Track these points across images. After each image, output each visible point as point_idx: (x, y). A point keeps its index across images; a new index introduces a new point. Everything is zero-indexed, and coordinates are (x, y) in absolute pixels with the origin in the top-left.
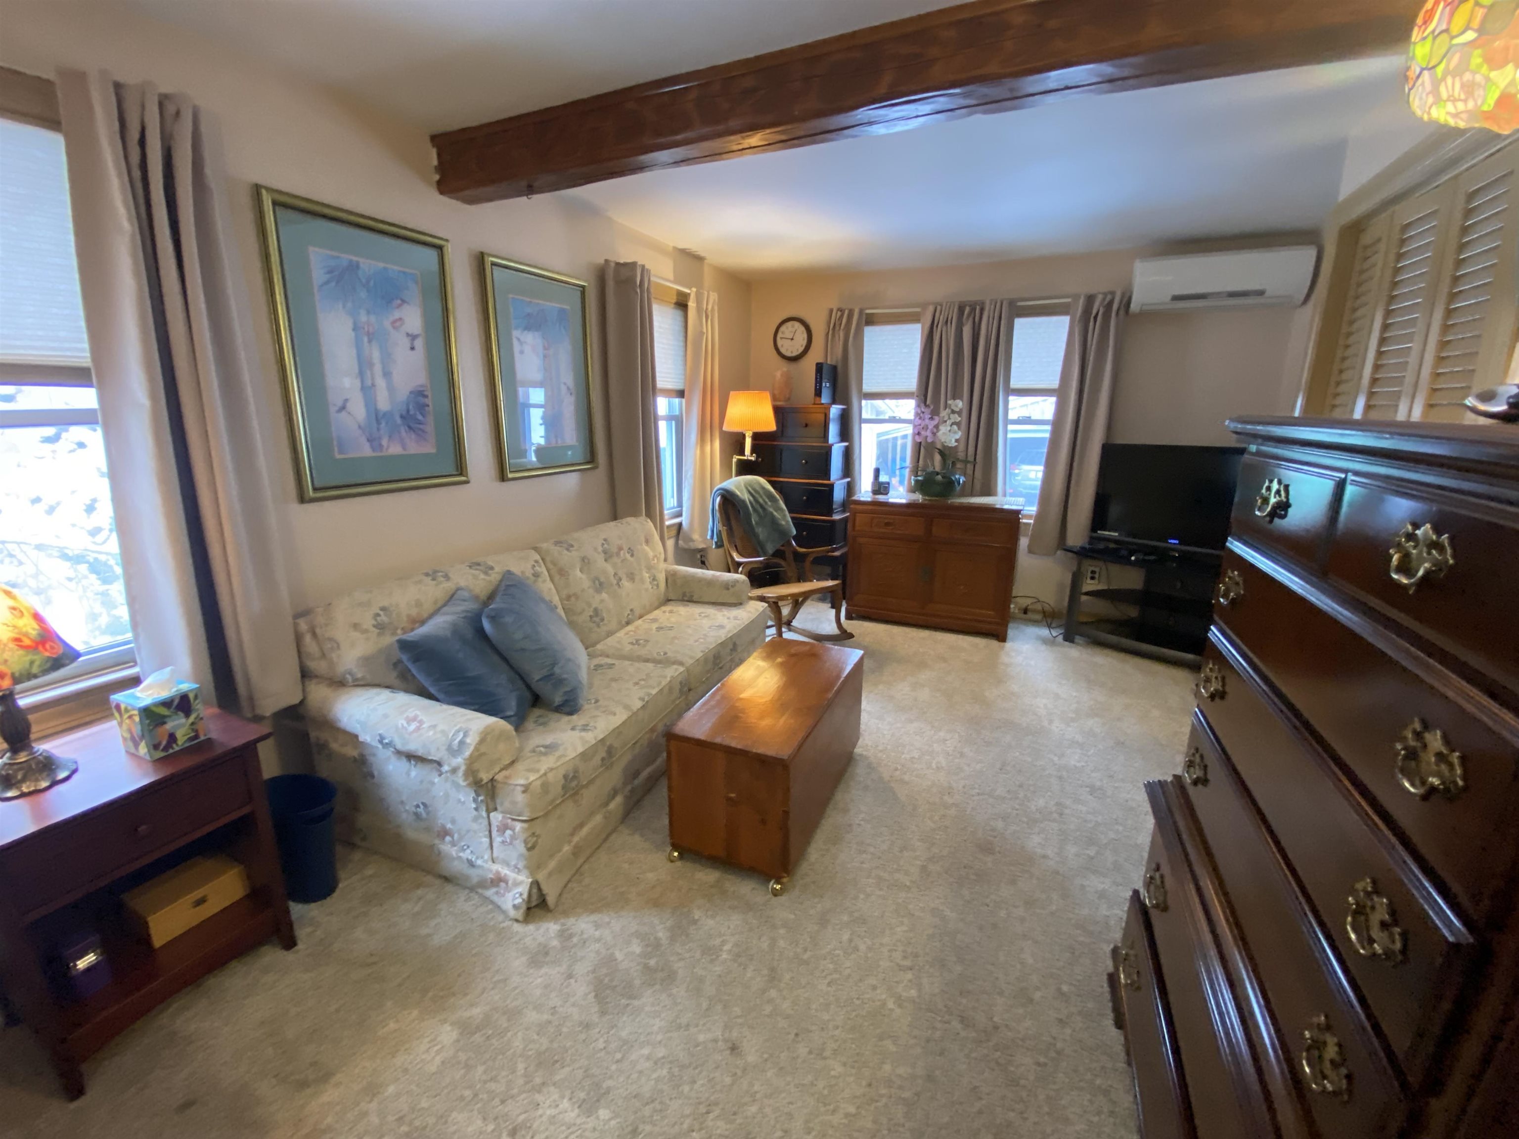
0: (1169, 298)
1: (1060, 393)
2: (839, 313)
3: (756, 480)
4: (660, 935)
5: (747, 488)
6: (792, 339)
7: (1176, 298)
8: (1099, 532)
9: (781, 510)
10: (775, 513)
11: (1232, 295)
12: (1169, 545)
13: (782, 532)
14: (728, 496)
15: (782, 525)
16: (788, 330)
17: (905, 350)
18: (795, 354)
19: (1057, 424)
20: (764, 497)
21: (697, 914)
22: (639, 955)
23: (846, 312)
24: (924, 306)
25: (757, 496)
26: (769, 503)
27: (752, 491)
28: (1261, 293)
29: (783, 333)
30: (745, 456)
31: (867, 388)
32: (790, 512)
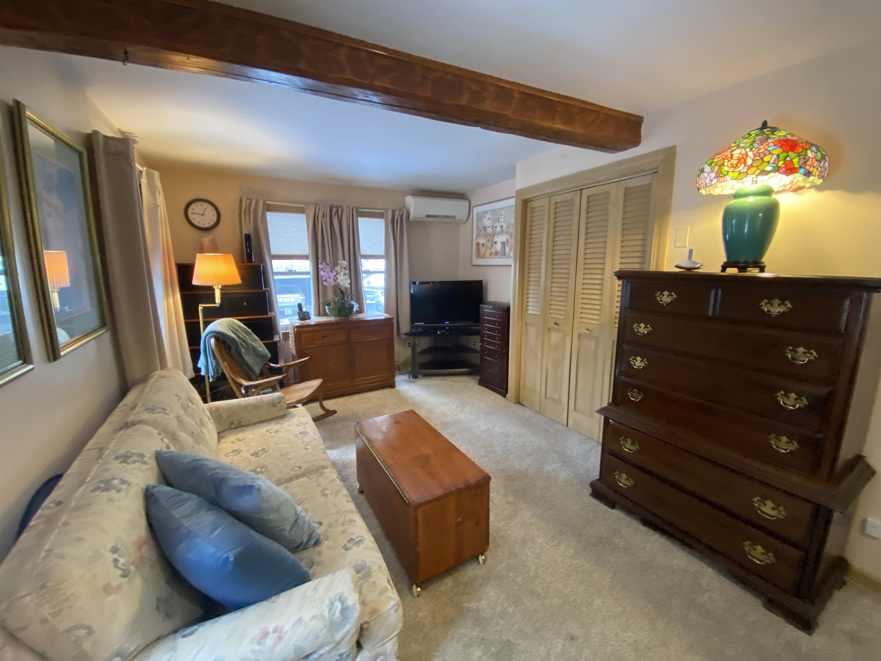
0: (425, 216)
1: (386, 256)
2: (248, 202)
3: (232, 321)
4: (475, 634)
5: (229, 329)
6: (203, 215)
7: (428, 216)
8: (415, 324)
9: (256, 340)
10: (253, 344)
11: (446, 217)
12: (446, 325)
13: (262, 357)
14: (221, 337)
15: (261, 351)
16: (196, 208)
17: (295, 229)
18: (207, 225)
19: (387, 272)
20: (242, 333)
21: (473, 605)
22: (484, 654)
23: (254, 202)
24: (308, 204)
25: (237, 333)
26: (247, 337)
27: (233, 330)
28: (454, 217)
29: (193, 209)
30: (216, 303)
31: (274, 252)
32: (261, 340)
